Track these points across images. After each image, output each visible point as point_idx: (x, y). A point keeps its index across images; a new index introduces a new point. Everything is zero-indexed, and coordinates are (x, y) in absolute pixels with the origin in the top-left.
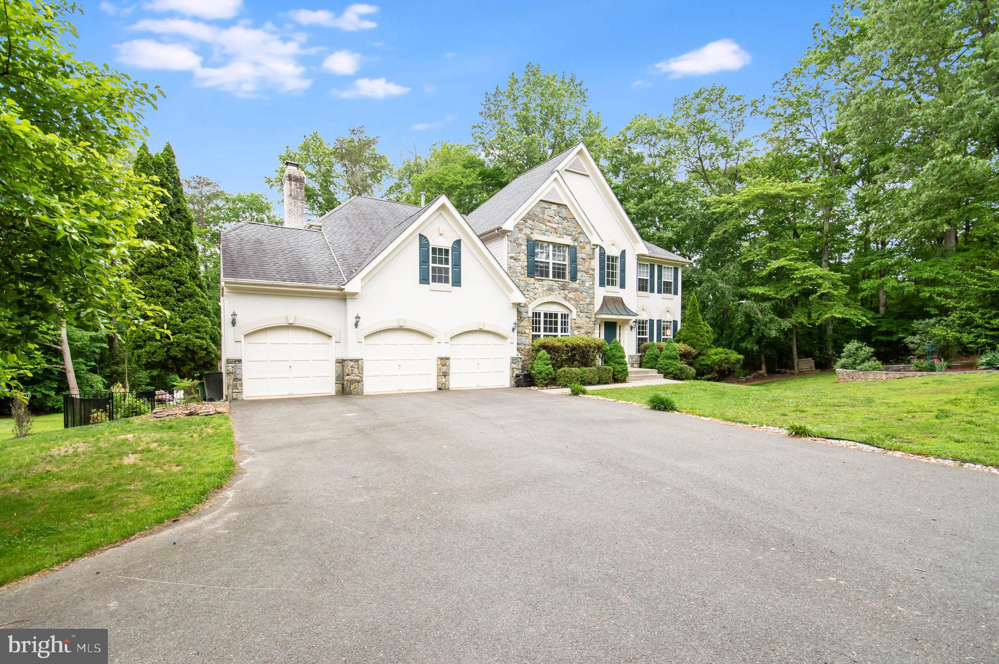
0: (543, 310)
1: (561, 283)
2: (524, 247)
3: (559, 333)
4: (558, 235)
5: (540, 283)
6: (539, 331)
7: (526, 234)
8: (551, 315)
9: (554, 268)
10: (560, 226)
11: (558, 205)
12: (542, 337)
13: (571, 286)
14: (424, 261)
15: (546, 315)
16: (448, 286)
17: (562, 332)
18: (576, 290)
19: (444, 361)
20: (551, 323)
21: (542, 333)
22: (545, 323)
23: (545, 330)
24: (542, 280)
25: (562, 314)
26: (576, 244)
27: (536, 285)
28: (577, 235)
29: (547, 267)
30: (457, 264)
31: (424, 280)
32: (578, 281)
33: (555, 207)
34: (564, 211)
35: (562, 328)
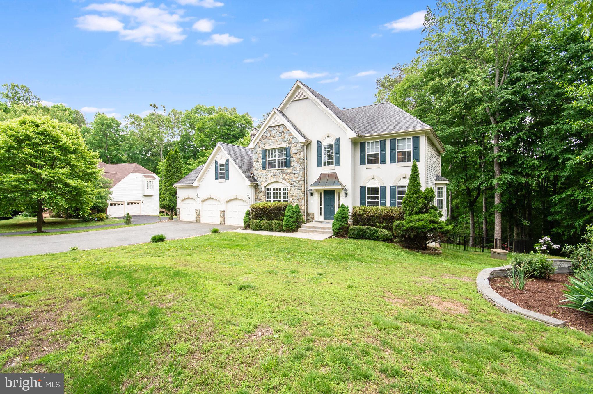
0: (272, 186)
1: (281, 170)
2: (261, 155)
3: (282, 199)
4: (279, 143)
5: (269, 172)
6: (271, 198)
7: (261, 147)
8: (277, 189)
9: (279, 162)
10: (280, 137)
11: (279, 126)
12: (272, 201)
13: (287, 171)
14: (217, 170)
15: (274, 189)
16: (224, 180)
17: (284, 198)
18: (291, 173)
19: (223, 212)
20: (277, 193)
21: (272, 199)
22: (274, 193)
23: (274, 198)
24: (270, 170)
25: (284, 188)
26: (290, 145)
27: (267, 174)
28: (291, 140)
29: (275, 162)
30: (227, 170)
31: (217, 178)
32: (291, 168)
33: (277, 128)
34: (282, 128)
35: (284, 196)
